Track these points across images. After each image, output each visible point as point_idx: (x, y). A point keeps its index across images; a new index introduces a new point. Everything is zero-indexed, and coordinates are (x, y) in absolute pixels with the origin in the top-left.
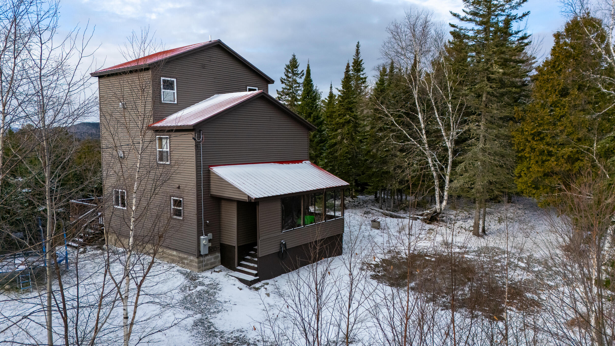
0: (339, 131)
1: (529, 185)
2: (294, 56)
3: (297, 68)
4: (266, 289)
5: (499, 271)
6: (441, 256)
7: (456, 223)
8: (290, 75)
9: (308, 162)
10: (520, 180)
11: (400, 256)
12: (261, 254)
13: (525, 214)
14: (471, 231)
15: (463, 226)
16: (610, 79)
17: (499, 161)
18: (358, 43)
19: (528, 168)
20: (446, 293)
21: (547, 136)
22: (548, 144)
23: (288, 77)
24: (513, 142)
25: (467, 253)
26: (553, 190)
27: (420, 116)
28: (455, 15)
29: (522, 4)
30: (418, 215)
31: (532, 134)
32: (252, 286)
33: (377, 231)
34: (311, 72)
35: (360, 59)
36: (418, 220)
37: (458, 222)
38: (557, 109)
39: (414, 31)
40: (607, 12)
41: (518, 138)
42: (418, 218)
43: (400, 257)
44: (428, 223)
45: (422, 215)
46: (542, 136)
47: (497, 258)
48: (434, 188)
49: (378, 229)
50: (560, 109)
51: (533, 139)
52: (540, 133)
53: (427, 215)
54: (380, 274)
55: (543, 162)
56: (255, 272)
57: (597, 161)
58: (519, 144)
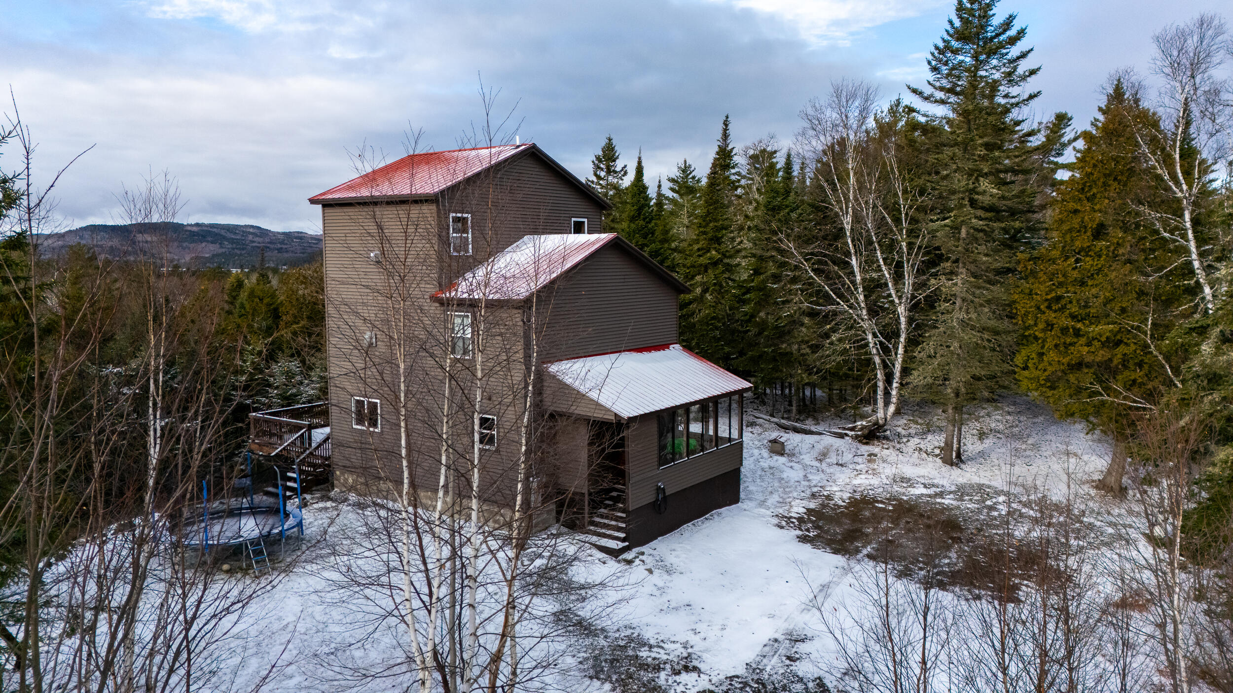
0: (698, 278)
1: (1043, 382)
2: (610, 140)
3: (614, 161)
4: (643, 561)
5: (998, 526)
6: (900, 501)
7: (908, 441)
8: (603, 174)
9: (677, 346)
10: (1026, 373)
11: (833, 502)
12: (632, 506)
13: (1020, 422)
14: (937, 456)
15: (922, 446)
16: (1175, 220)
17: (989, 341)
18: (727, 117)
19: (1041, 355)
20: (923, 562)
21: (1071, 302)
22: (1073, 317)
23: (599, 177)
24: (1014, 311)
25: (941, 495)
26: (1079, 390)
27: (854, 262)
28: (915, 91)
29: (1028, 79)
30: (844, 429)
31: (1047, 300)
32: (620, 557)
33: (782, 460)
34: (645, 172)
35: (730, 147)
36: (847, 438)
37: (912, 440)
38: (1088, 259)
39: (846, 116)
40: (1172, 111)
41: (1024, 306)
42: (847, 435)
43: (834, 505)
44: (867, 444)
45: (852, 429)
46: (1063, 302)
47: (989, 503)
48: (876, 384)
49: (782, 455)
50: (1093, 260)
51: (1049, 307)
52: (1058, 299)
53: (861, 429)
54: (811, 534)
55: (1067, 346)
56: (622, 535)
57: (1152, 347)
58: (1026, 314)
